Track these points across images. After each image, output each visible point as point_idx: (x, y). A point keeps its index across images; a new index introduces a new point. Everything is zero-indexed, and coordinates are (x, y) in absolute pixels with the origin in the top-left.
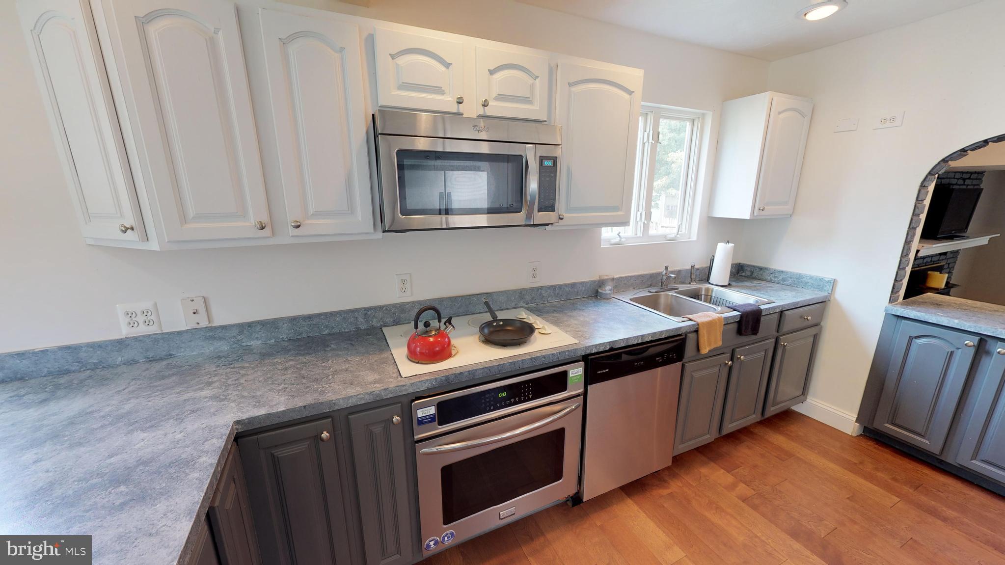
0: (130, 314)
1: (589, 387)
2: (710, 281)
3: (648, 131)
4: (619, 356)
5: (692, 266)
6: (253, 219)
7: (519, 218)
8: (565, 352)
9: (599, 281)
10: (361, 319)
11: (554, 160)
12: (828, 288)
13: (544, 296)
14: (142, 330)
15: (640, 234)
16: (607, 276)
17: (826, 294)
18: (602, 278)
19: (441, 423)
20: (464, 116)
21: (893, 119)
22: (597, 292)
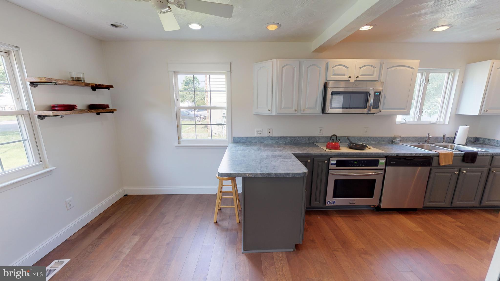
0: (257, 131)
1: (387, 167)
2: (454, 143)
3: (423, 79)
4: (400, 159)
5: (444, 135)
6: (294, 109)
7: (365, 110)
8: (379, 153)
9: (394, 137)
10: (307, 140)
11: (380, 93)
13: (369, 140)
14: (259, 135)
15: (416, 120)
16: (398, 135)
18: (395, 136)
19: (337, 166)
20: (350, 81)
22: (393, 141)
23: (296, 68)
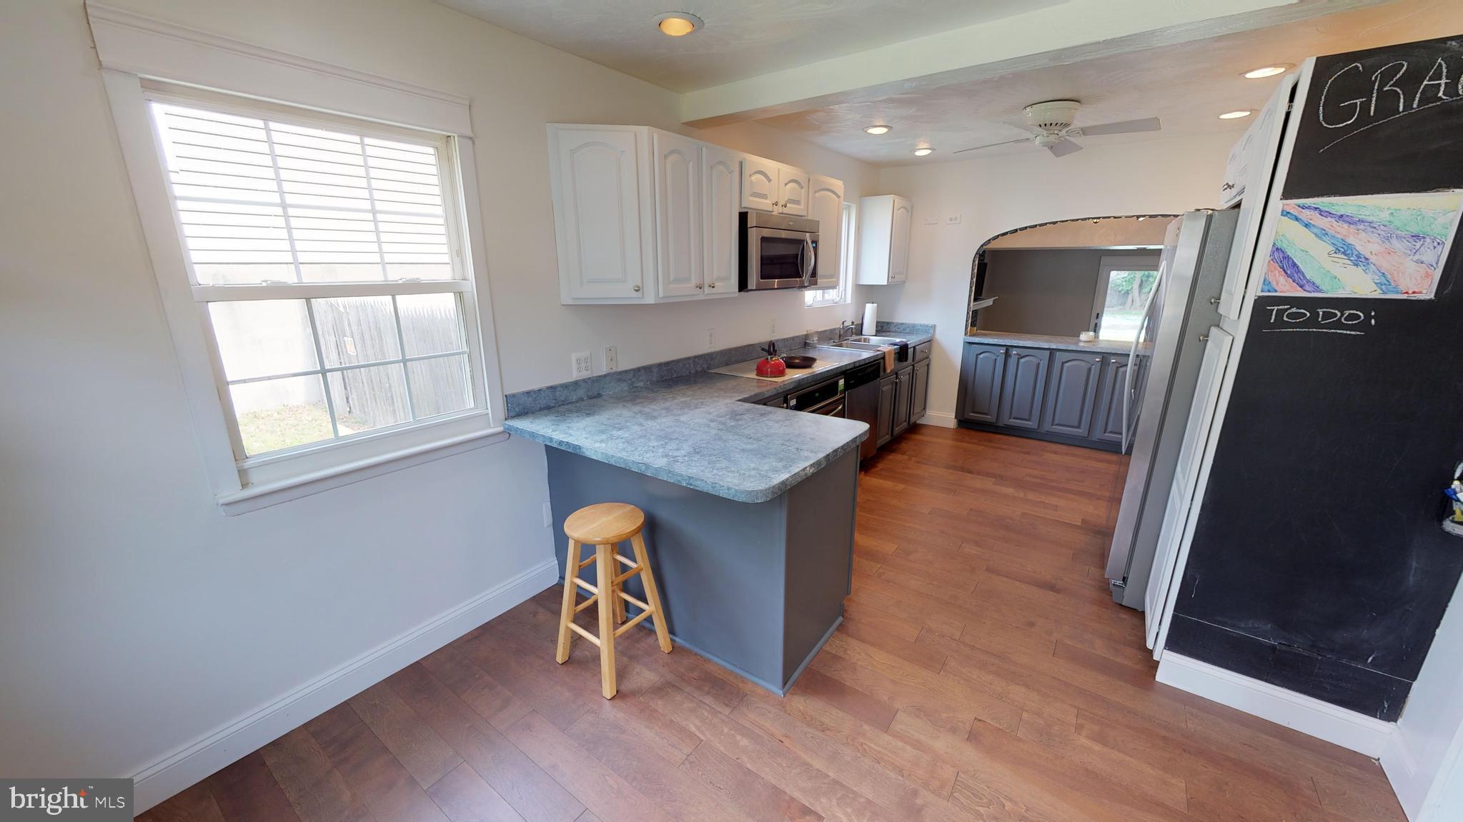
0: (578, 361)
1: (846, 392)
2: (863, 334)
5: (851, 322)
6: (694, 281)
9: (806, 335)
10: (692, 366)
11: (816, 243)
12: (932, 331)
14: (585, 374)
16: (810, 331)
17: (930, 335)
18: (808, 333)
21: (956, 219)
22: (806, 343)
23: (691, 163)
